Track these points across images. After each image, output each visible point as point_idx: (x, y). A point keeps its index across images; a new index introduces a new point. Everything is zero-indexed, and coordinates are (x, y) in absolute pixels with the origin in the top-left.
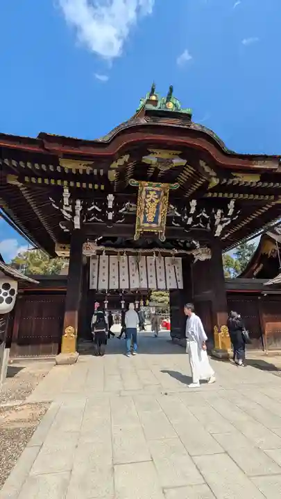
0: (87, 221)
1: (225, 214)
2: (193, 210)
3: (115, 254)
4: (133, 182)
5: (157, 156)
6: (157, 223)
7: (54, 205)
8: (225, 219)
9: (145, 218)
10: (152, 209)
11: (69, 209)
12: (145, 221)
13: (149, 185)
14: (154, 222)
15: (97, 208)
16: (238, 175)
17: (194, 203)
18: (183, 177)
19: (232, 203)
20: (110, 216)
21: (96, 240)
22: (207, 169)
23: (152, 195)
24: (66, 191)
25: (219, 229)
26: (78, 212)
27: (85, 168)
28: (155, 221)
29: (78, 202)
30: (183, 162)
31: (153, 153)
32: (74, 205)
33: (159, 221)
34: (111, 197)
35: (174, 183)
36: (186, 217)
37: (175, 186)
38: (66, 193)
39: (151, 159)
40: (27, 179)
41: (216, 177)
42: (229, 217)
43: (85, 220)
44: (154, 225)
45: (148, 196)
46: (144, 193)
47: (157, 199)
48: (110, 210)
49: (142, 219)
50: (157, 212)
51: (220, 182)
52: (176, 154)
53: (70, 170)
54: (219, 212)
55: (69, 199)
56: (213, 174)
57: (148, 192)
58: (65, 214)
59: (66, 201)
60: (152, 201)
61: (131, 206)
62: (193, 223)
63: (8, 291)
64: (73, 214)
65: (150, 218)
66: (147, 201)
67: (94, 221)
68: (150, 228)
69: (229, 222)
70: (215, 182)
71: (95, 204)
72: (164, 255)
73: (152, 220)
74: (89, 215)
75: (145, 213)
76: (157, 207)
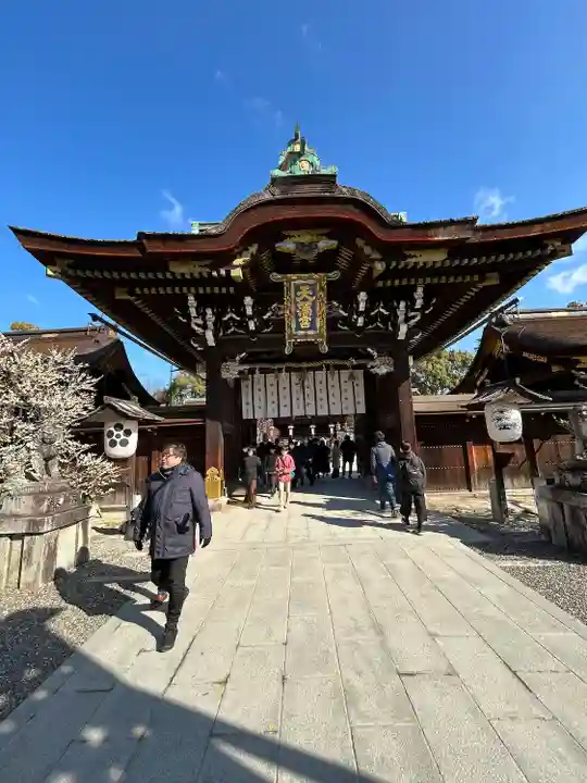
0: (224, 335)
1: (410, 307)
2: (362, 307)
3: (272, 371)
4: (276, 277)
5: (297, 239)
6: (315, 329)
7: (181, 318)
8: (413, 314)
9: (298, 324)
10: (307, 308)
11: (200, 322)
12: (298, 328)
13: (299, 278)
14: (310, 329)
15: (234, 316)
16: (412, 253)
17: (363, 296)
18: (343, 263)
19: (420, 290)
20: (252, 326)
21: (238, 358)
22: (367, 250)
23: (305, 292)
24: (191, 299)
25: (403, 329)
26: (210, 324)
27: (199, 270)
28: (313, 326)
29: (209, 311)
30: (333, 243)
31: (290, 237)
32: (203, 315)
33: (318, 326)
34: (248, 300)
35: (330, 272)
36: (355, 317)
37: (335, 275)
38: (191, 300)
39: (287, 246)
40: (138, 291)
41: (380, 260)
42: (417, 310)
43: (221, 334)
44: (311, 332)
45: (299, 293)
46: (292, 290)
47: (312, 296)
48: (251, 318)
49: (294, 326)
50: (314, 316)
51: (388, 266)
52: (322, 235)
53: (183, 275)
54: (402, 304)
55: (197, 309)
56: (377, 256)
57: (297, 288)
58: (196, 328)
59: (193, 312)
60: (305, 300)
61: (279, 308)
62: (366, 324)
63: (121, 433)
64: (205, 327)
65: (305, 321)
66: (298, 300)
67: (232, 333)
68: (306, 336)
69: (418, 318)
70: (380, 267)
71: (232, 311)
72: (339, 368)
73: (308, 325)
74: (226, 326)
75: (297, 317)
76: (313, 307)
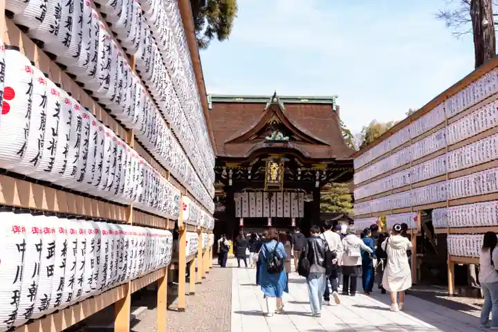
2: (300, 173)
3: (253, 191)
8: (323, 176)
10: (275, 172)
11: (226, 174)
12: (271, 179)
15: (241, 172)
16: (315, 165)
20: (249, 177)
22: (299, 163)
23: (275, 165)
25: (317, 184)
26: (231, 176)
28: (277, 179)
29: (231, 171)
32: (228, 172)
33: (280, 179)
34: (250, 168)
36: (296, 176)
44: (276, 182)
45: (272, 166)
46: (269, 164)
47: (278, 167)
48: (249, 174)
49: (268, 179)
50: (278, 175)
52: (282, 156)
54: (318, 172)
56: (302, 165)
58: (224, 177)
59: (224, 171)
60: (274, 168)
61: (262, 169)
62: (301, 180)
64: (227, 176)
65: (274, 177)
66: (271, 168)
67: (239, 179)
68: (274, 183)
69: (325, 178)
71: (240, 170)
72: (290, 192)
73: (275, 179)
74: (237, 175)
75: (270, 175)
76: (278, 171)
